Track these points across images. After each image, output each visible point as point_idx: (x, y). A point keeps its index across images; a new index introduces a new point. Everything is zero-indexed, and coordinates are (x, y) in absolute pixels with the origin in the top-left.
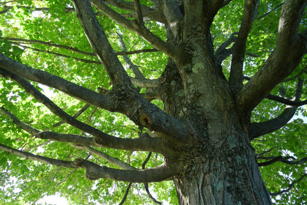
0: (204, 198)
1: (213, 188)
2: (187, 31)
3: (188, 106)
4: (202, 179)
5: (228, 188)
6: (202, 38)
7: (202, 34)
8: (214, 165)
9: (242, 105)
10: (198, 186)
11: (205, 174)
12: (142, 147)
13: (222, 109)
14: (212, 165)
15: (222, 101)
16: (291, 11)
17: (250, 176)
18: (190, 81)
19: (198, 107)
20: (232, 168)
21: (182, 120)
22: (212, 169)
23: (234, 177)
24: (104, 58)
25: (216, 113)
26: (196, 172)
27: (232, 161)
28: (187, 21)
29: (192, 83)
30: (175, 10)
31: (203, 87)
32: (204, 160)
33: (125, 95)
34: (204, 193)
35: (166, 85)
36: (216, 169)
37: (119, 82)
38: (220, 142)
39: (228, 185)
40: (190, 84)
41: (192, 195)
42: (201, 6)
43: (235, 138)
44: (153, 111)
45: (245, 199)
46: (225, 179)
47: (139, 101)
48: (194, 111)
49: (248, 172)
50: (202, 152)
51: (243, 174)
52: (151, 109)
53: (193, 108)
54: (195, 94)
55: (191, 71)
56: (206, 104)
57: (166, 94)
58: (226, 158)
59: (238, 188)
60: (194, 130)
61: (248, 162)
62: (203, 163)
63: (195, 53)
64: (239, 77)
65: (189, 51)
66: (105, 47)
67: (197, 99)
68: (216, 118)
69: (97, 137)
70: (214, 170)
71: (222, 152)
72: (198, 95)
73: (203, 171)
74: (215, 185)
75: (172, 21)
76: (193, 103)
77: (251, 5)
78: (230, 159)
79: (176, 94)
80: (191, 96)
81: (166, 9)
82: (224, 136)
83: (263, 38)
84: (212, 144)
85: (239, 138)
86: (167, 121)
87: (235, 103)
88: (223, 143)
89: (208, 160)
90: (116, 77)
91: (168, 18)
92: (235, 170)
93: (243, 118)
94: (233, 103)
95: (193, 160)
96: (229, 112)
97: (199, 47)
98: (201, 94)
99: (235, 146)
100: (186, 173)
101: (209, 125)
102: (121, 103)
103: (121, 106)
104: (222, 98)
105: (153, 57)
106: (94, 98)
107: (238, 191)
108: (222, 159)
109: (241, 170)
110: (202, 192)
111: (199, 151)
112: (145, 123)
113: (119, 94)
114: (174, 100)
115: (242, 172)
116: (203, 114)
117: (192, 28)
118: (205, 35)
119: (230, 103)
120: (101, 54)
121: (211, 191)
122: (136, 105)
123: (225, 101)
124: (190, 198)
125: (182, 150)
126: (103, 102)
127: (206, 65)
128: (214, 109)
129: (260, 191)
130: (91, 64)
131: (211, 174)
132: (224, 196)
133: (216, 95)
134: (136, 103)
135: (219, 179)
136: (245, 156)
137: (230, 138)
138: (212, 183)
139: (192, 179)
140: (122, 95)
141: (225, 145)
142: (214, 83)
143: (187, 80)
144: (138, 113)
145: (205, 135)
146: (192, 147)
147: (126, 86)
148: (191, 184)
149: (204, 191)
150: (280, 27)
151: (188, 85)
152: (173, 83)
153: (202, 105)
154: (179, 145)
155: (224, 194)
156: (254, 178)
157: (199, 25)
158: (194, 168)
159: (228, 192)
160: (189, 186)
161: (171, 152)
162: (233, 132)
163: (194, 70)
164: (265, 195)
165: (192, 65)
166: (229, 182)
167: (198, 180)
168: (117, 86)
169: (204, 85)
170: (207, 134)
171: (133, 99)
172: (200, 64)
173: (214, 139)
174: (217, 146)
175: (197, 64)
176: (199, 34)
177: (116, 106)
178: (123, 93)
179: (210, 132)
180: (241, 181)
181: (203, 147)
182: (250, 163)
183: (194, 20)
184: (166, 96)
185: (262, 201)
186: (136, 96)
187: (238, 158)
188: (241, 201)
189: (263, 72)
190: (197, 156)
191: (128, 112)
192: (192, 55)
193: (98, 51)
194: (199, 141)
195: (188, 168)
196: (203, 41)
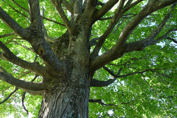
0: (56, 104)
1: (63, 100)
2: (81, 21)
3: (67, 56)
4: (59, 94)
5: (71, 102)
6: (87, 28)
7: (88, 26)
8: (68, 89)
9: (92, 65)
10: (56, 98)
11: (62, 92)
12: (32, 68)
13: (83, 64)
14: (67, 89)
15: (84, 60)
16: (126, 31)
17: (84, 100)
18: (73, 44)
19: (72, 59)
20: (76, 93)
21: (61, 61)
22: (66, 91)
23: (76, 98)
24: (32, 8)
25: (79, 65)
26: (57, 90)
27: (78, 90)
28: (83, 16)
29: (73, 46)
30: (80, 9)
31: (78, 50)
32: (64, 85)
33: (36, 33)
34: (57, 102)
35: (59, 43)
36: (68, 92)
37: (35, 24)
38: (75, 79)
39: (71, 101)
40: (72, 46)
41: (51, 102)
42: (93, 12)
43: (84, 80)
44: (48, 49)
45: (77, 110)
46: (71, 97)
47: (42, 40)
48: (69, 60)
49: (83, 98)
50: (65, 81)
51: (80, 98)
52: (47, 47)
53: (69, 58)
54: (73, 51)
55: (75, 40)
56: (76, 59)
57: (57, 48)
58: (75, 88)
59: (75, 104)
60: (65, 69)
61: (85, 93)
62: (63, 86)
63: (81, 32)
64: (96, 54)
65: (78, 30)
66: (35, 2)
67: (73, 55)
68: (78, 67)
69: (6, 52)
70: (67, 91)
71: (75, 84)
72: (74, 53)
73: (61, 91)
74: (64, 99)
75: (76, 13)
76: (70, 56)
77: (113, 22)
78: (77, 89)
79: (63, 50)
80: (71, 52)
81: (75, 5)
82: (79, 77)
83: (113, 43)
84: (71, 79)
85: (85, 81)
86: (53, 57)
87: (90, 64)
88: (77, 80)
89: (66, 86)
90: (35, 21)
91: (75, 10)
92: (77, 95)
93: (90, 73)
94: (89, 63)
95: (58, 84)
96: (86, 67)
97: (84, 31)
98: (76, 53)
99: (82, 83)
100: (52, 89)
101: (73, 69)
102: (31, 36)
103: (31, 38)
104: (85, 59)
105: (57, 29)
106: (15, 26)
107: (75, 105)
108: (73, 87)
109: (80, 96)
110: (57, 101)
111: (63, 80)
112: (41, 53)
113: (33, 31)
114: (60, 52)
115: (80, 97)
116: (73, 63)
117: (84, 21)
118: (89, 27)
119: (88, 62)
120: (32, 4)
121: (61, 101)
122: (39, 41)
123: (86, 61)
124: (49, 104)
125: (55, 76)
126: (20, 31)
127: (84, 40)
128: (79, 62)
129: (85, 108)
130: (19, 14)
131: (65, 93)
132: (67, 106)
133: (82, 56)
134: (40, 40)
135: (68, 97)
136: (85, 90)
137: (81, 79)
138: (63, 98)
139: (54, 94)
140: (34, 32)
141: (77, 82)
142: (84, 50)
143: (71, 43)
144: (39, 45)
145: (70, 73)
146: (61, 77)
147: (38, 28)
148: (52, 96)
149: (58, 101)
150: (120, 35)
151: (71, 46)
152: (63, 44)
153: (74, 58)
154: (54, 73)
155: (67, 105)
156: (85, 102)
157: (88, 21)
158: (57, 88)
159: (70, 104)
160: (50, 97)
161: (48, 76)
162: (84, 76)
163: (77, 40)
164: (87, 111)
165: (77, 38)
166: (73, 100)
167: (57, 94)
168: (33, 26)
169: (79, 49)
170: (71, 73)
171: (39, 37)
172: (81, 39)
173: (73, 77)
174: (73, 81)
175: (80, 38)
176: (87, 25)
177: (27, 37)
178: (35, 31)
179: (73, 73)
180: (78, 101)
181: (66, 79)
182: (86, 94)
183: (87, 17)
184: (57, 49)
185: (84, 113)
186: (41, 36)
187: (81, 90)
188: (74, 110)
189: (107, 54)
190: (61, 82)
191: (34, 43)
192: (79, 33)
193: (30, 2)
194: (65, 75)
195: (54, 87)
196: (87, 29)
